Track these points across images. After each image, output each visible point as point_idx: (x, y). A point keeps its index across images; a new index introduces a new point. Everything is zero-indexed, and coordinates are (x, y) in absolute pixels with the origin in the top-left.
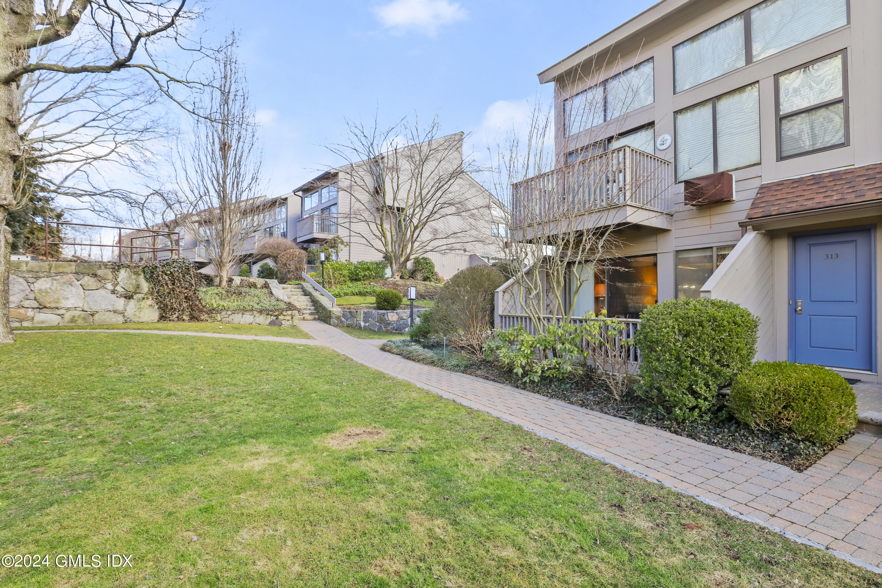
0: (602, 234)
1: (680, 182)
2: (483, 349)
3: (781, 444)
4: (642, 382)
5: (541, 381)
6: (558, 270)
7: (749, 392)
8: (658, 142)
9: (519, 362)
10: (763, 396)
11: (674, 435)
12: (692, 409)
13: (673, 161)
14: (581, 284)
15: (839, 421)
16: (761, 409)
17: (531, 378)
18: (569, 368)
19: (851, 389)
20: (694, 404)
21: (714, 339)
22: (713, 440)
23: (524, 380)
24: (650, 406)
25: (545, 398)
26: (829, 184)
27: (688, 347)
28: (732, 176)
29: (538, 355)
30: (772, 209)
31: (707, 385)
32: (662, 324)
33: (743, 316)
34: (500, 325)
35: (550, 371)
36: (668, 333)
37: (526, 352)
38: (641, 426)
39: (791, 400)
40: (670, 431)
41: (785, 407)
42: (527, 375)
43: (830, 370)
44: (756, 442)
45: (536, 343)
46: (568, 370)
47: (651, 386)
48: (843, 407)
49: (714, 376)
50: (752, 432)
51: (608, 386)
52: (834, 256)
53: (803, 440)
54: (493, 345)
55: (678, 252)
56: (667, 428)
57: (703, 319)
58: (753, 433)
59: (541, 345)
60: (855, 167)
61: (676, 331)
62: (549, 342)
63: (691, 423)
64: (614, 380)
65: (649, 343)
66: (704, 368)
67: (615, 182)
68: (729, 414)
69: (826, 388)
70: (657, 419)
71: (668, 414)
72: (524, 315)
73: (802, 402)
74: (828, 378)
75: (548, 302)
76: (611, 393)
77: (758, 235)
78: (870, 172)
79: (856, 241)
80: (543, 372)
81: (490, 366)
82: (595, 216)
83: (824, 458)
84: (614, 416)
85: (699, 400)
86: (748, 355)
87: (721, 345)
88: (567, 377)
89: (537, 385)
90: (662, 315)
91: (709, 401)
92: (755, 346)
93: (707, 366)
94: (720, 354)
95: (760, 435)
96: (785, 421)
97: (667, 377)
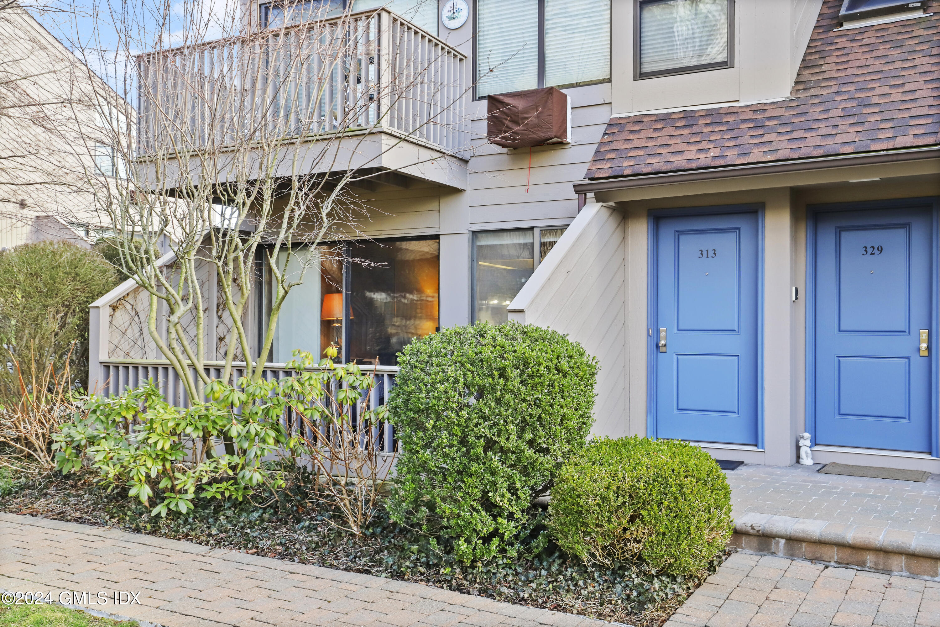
0: (329, 187)
1: (481, 98)
2: (54, 447)
3: (627, 586)
4: (402, 493)
5: (194, 511)
6: (236, 259)
7: (579, 496)
8: (445, 13)
9: (143, 470)
10: (600, 502)
11: (457, 593)
12: (487, 540)
13: (469, 53)
14: (286, 292)
15: (707, 535)
16: (597, 525)
17: (172, 507)
18: (258, 478)
19: (724, 478)
20: (491, 529)
21: (524, 400)
22: (522, 594)
23: (154, 512)
24: (416, 541)
25: (203, 549)
26: (705, 130)
27: (481, 417)
28: (565, 96)
29: (190, 452)
30: (625, 164)
31: (512, 490)
32: (436, 374)
33: (571, 357)
34: (101, 385)
35: (215, 486)
36: (446, 392)
37: (159, 447)
38: (398, 585)
39: (640, 505)
40: (450, 588)
41: (632, 520)
42: (164, 499)
43: (696, 448)
44: (590, 589)
45: (183, 424)
46: (254, 482)
47: (416, 501)
48: (712, 509)
49: (525, 472)
50: (583, 570)
51: (338, 509)
52: (711, 253)
53: (658, 575)
54: (80, 436)
55: (475, 234)
56: (445, 581)
57: (507, 363)
58: (586, 572)
59: (196, 428)
60: (742, 104)
61: (460, 386)
62: (214, 422)
63: (486, 566)
64: (350, 493)
65: (412, 414)
66: (507, 458)
67: (359, 81)
68: (550, 541)
69: (689, 479)
70: (428, 566)
71: (448, 553)
72: (164, 361)
73: (655, 507)
74: (692, 462)
75: (222, 330)
76: (344, 522)
77: (604, 210)
78: (759, 116)
79: (738, 229)
80: (200, 489)
81: (74, 486)
82: (315, 149)
83: (687, 602)
84: (346, 570)
85: (500, 520)
86: (580, 429)
87: (536, 412)
88: (254, 497)
89: (186, 522)
90: (437, 356)
91: (517, 520)
92: (592, 412)
93: (513, 452)
94: (534, 429)
95: (596, 575)
96: (633, 544)
97: (445, 480)
